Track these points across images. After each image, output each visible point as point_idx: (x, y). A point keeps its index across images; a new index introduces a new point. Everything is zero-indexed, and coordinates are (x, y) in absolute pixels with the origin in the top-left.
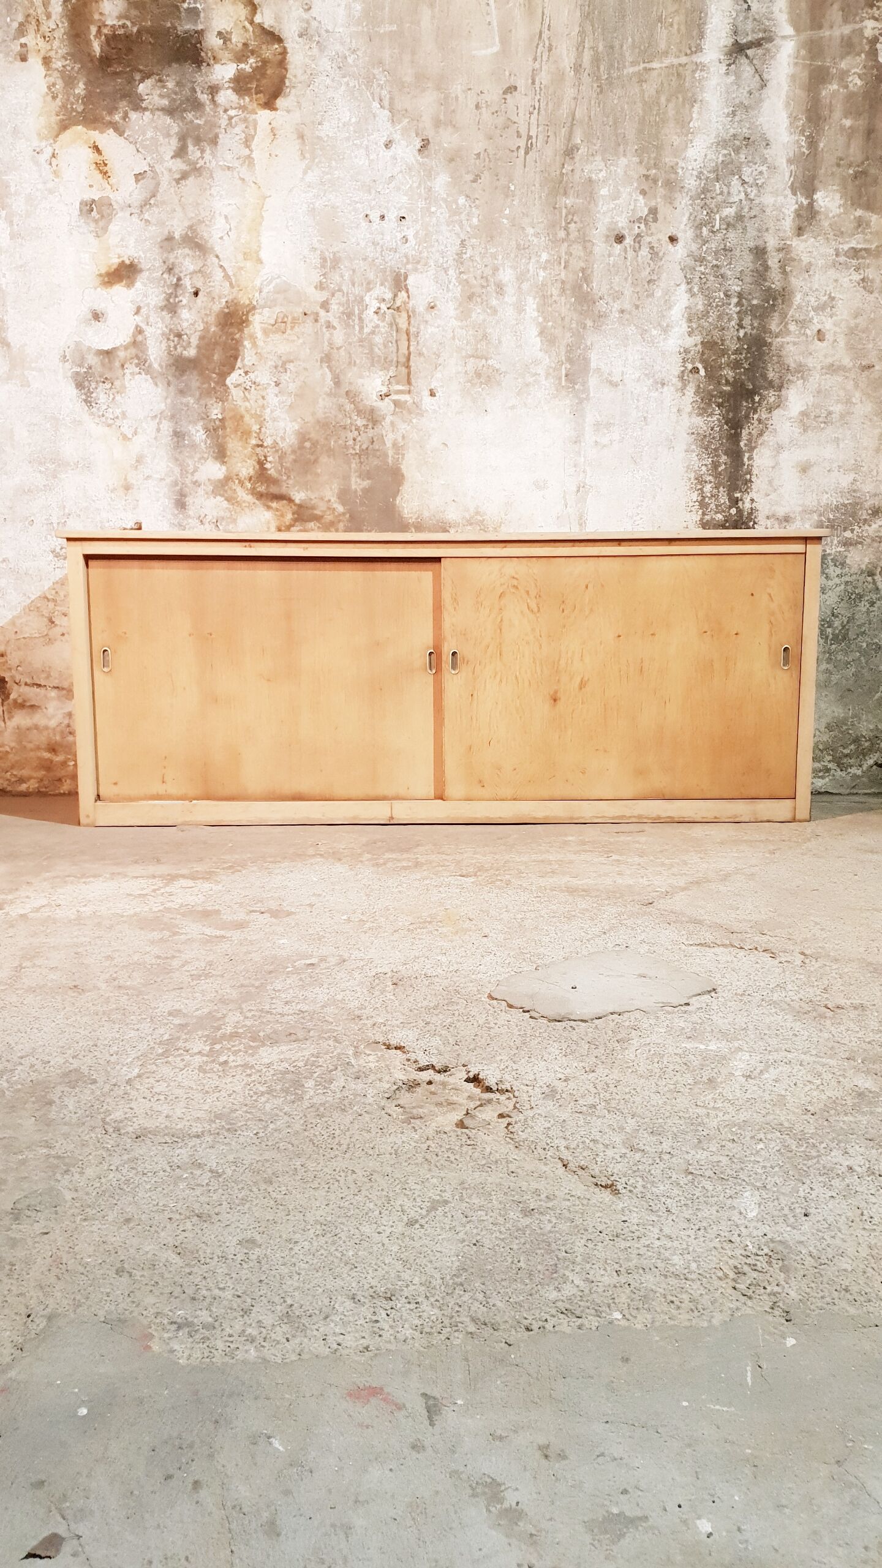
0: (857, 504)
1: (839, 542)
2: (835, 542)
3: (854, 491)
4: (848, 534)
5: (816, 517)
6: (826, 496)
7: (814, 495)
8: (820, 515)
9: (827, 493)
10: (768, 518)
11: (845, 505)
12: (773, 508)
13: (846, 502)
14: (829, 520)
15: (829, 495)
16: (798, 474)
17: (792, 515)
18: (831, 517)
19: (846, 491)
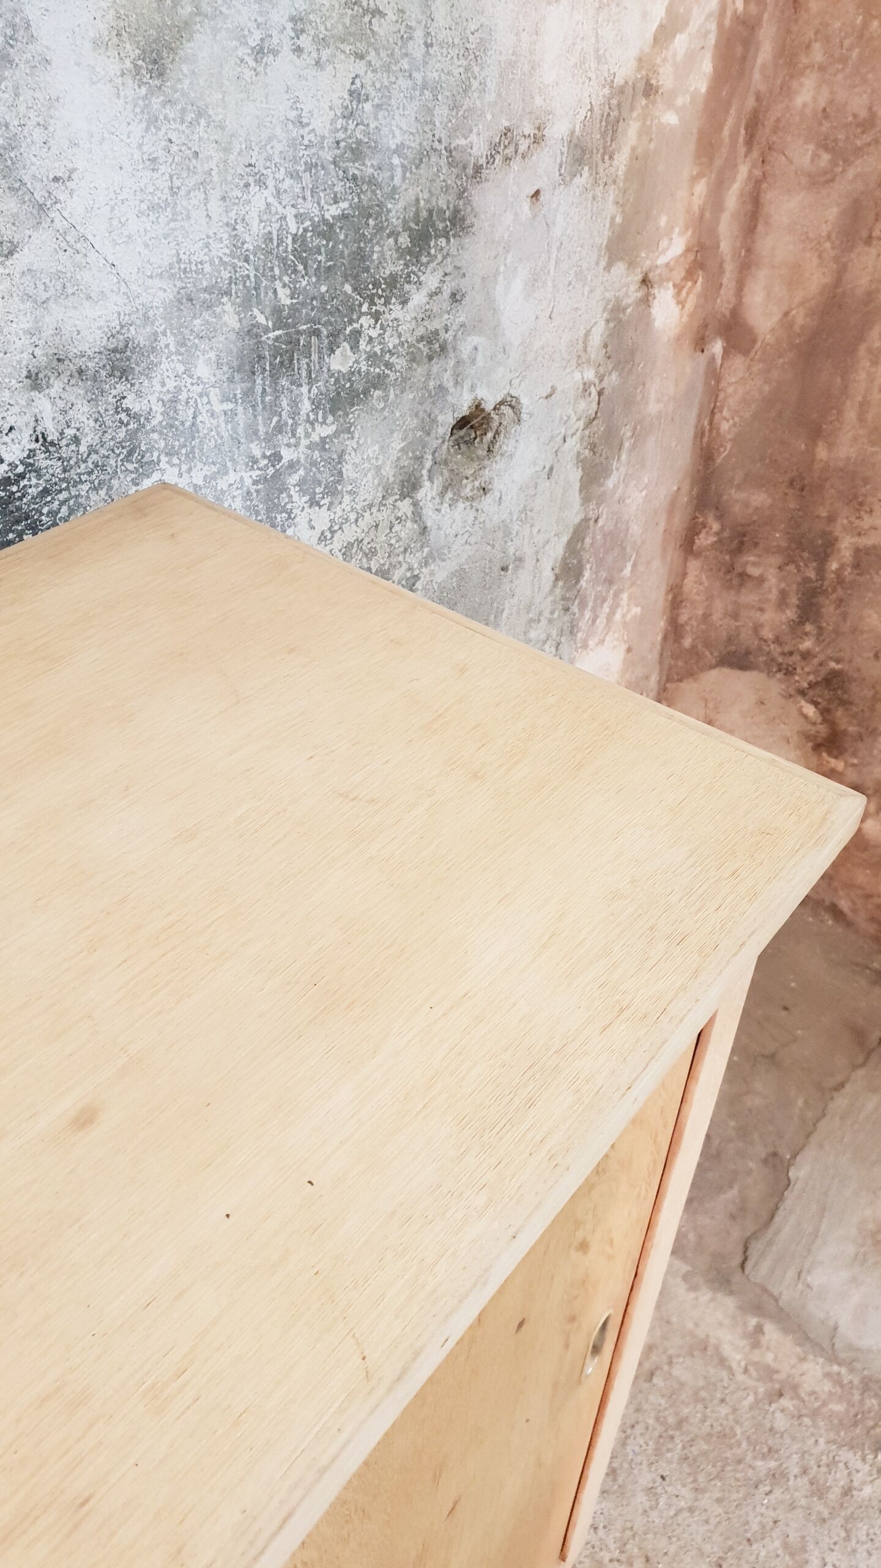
0: (366, 213)
1: (316, 405)
2: (306, 406)
3: (357, 152)
4: (341, 361)
5: (230, 317)
6: (259, 198)
7: (215, 206)
8: (246, 304)
9: (261, 183)
10: (35, 380)
11: (326, 229)
12: (49, 323)
13: (332, 211)
14: (279, 317)
15: (268, 194)
16: (131, 90)
17: (140, 336)
18: (284, 298)
19: (328, 156)
